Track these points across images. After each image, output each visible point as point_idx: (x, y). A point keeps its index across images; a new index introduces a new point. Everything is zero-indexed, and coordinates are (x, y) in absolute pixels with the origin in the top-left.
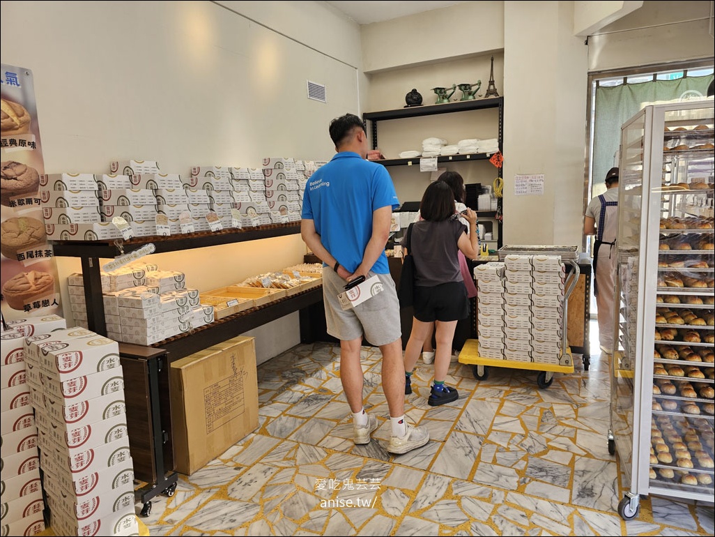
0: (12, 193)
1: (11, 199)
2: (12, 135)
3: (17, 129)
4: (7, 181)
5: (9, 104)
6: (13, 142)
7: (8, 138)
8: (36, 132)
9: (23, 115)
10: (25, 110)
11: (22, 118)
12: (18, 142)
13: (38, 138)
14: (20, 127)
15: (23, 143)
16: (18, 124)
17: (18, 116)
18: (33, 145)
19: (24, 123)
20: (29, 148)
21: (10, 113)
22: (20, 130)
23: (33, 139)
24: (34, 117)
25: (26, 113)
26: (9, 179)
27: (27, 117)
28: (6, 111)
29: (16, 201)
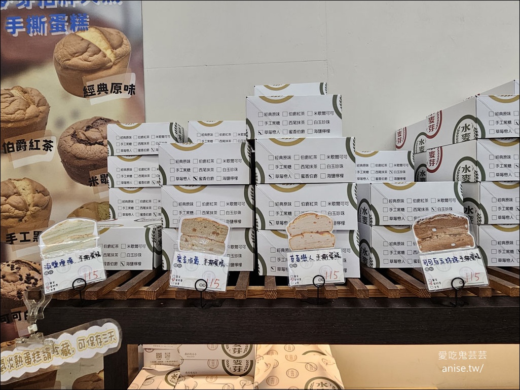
0: (94, 165)
1: (92, 174)
2: (102, 77)
3: (111, 67)
4: (89, 147)
5: (102, 32)
6: (103, 88)
7: (96, 83)
8: (139, 69)
9: (120, 46)
10: (125, 37)
11: (119, 51)
12: (109, 88)
13: (140, 78)
14: (115, 64)
15: (116, 88)
16: (113, 59)
17: (113, 48)
18: (131, 89)
19: (119, 58)
20: (125, 95)
21: (102, 45)
22: (115, 68)
23: (131, 79)
24: (138, 45)
25: (125, 41)
26: (91, 145)
27: (126, 47)
28: (97, 44)
29: (99, 177)
